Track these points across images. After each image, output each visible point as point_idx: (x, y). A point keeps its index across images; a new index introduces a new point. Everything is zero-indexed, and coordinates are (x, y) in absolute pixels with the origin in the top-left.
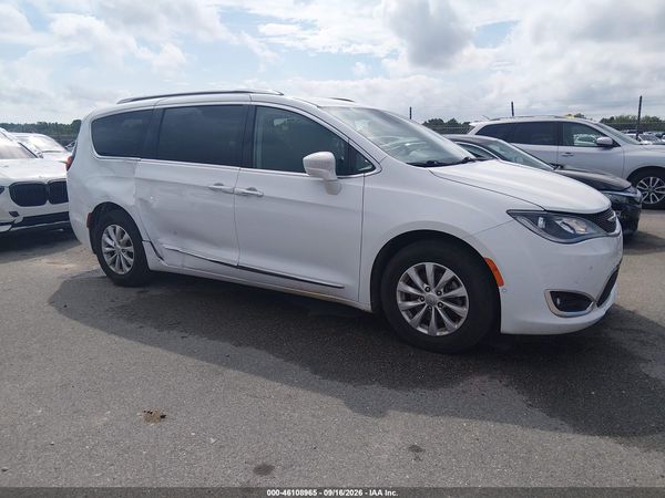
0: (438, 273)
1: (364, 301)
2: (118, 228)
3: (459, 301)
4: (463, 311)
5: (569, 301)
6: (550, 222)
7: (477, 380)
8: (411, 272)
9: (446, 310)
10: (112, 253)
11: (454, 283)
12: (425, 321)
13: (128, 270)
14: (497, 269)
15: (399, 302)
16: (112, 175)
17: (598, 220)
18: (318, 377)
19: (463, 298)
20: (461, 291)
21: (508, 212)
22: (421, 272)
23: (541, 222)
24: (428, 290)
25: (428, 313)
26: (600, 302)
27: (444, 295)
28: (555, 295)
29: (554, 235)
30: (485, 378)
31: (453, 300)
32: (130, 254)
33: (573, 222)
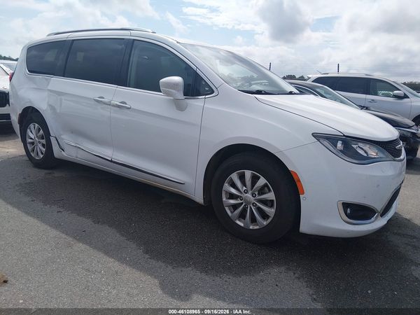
0: (255, 179)
1: (198, 196)
2: (37, 125)
3: (269, 203)
4: (271, 211)
5: (357, 212)
6: (347, 146)
7: (275, 271)
8: (235, 176)
9: (259, 209)
10: (33, 143)
11: (266, 188)
12: (242, 216)
13: (42, 156)
14: (299, 181)
15: (224, 199)
16: (35, 87)
17: (387, 147)
18: (147, 256)
19: (272, 201)
20: (271, 196)
21: (314, 135)
22: (242, 177)
23: (339, 145)
24: (246, 192)
25: (245, 210)
26: (383, 214)
27: (258, 197)
28: (346, 206)
29: (349, 156)
30: (283, 269)
31: (265, 202)
32: (43, 145)
33: (367, 147)
